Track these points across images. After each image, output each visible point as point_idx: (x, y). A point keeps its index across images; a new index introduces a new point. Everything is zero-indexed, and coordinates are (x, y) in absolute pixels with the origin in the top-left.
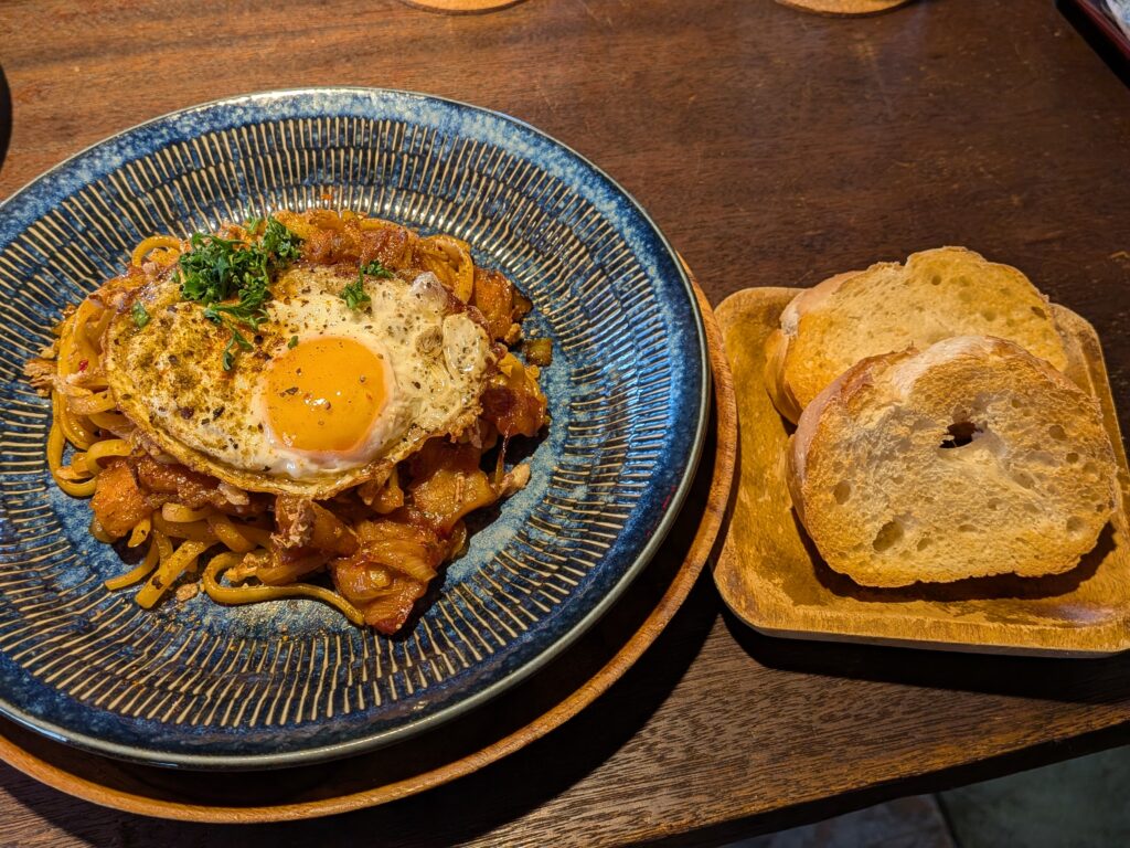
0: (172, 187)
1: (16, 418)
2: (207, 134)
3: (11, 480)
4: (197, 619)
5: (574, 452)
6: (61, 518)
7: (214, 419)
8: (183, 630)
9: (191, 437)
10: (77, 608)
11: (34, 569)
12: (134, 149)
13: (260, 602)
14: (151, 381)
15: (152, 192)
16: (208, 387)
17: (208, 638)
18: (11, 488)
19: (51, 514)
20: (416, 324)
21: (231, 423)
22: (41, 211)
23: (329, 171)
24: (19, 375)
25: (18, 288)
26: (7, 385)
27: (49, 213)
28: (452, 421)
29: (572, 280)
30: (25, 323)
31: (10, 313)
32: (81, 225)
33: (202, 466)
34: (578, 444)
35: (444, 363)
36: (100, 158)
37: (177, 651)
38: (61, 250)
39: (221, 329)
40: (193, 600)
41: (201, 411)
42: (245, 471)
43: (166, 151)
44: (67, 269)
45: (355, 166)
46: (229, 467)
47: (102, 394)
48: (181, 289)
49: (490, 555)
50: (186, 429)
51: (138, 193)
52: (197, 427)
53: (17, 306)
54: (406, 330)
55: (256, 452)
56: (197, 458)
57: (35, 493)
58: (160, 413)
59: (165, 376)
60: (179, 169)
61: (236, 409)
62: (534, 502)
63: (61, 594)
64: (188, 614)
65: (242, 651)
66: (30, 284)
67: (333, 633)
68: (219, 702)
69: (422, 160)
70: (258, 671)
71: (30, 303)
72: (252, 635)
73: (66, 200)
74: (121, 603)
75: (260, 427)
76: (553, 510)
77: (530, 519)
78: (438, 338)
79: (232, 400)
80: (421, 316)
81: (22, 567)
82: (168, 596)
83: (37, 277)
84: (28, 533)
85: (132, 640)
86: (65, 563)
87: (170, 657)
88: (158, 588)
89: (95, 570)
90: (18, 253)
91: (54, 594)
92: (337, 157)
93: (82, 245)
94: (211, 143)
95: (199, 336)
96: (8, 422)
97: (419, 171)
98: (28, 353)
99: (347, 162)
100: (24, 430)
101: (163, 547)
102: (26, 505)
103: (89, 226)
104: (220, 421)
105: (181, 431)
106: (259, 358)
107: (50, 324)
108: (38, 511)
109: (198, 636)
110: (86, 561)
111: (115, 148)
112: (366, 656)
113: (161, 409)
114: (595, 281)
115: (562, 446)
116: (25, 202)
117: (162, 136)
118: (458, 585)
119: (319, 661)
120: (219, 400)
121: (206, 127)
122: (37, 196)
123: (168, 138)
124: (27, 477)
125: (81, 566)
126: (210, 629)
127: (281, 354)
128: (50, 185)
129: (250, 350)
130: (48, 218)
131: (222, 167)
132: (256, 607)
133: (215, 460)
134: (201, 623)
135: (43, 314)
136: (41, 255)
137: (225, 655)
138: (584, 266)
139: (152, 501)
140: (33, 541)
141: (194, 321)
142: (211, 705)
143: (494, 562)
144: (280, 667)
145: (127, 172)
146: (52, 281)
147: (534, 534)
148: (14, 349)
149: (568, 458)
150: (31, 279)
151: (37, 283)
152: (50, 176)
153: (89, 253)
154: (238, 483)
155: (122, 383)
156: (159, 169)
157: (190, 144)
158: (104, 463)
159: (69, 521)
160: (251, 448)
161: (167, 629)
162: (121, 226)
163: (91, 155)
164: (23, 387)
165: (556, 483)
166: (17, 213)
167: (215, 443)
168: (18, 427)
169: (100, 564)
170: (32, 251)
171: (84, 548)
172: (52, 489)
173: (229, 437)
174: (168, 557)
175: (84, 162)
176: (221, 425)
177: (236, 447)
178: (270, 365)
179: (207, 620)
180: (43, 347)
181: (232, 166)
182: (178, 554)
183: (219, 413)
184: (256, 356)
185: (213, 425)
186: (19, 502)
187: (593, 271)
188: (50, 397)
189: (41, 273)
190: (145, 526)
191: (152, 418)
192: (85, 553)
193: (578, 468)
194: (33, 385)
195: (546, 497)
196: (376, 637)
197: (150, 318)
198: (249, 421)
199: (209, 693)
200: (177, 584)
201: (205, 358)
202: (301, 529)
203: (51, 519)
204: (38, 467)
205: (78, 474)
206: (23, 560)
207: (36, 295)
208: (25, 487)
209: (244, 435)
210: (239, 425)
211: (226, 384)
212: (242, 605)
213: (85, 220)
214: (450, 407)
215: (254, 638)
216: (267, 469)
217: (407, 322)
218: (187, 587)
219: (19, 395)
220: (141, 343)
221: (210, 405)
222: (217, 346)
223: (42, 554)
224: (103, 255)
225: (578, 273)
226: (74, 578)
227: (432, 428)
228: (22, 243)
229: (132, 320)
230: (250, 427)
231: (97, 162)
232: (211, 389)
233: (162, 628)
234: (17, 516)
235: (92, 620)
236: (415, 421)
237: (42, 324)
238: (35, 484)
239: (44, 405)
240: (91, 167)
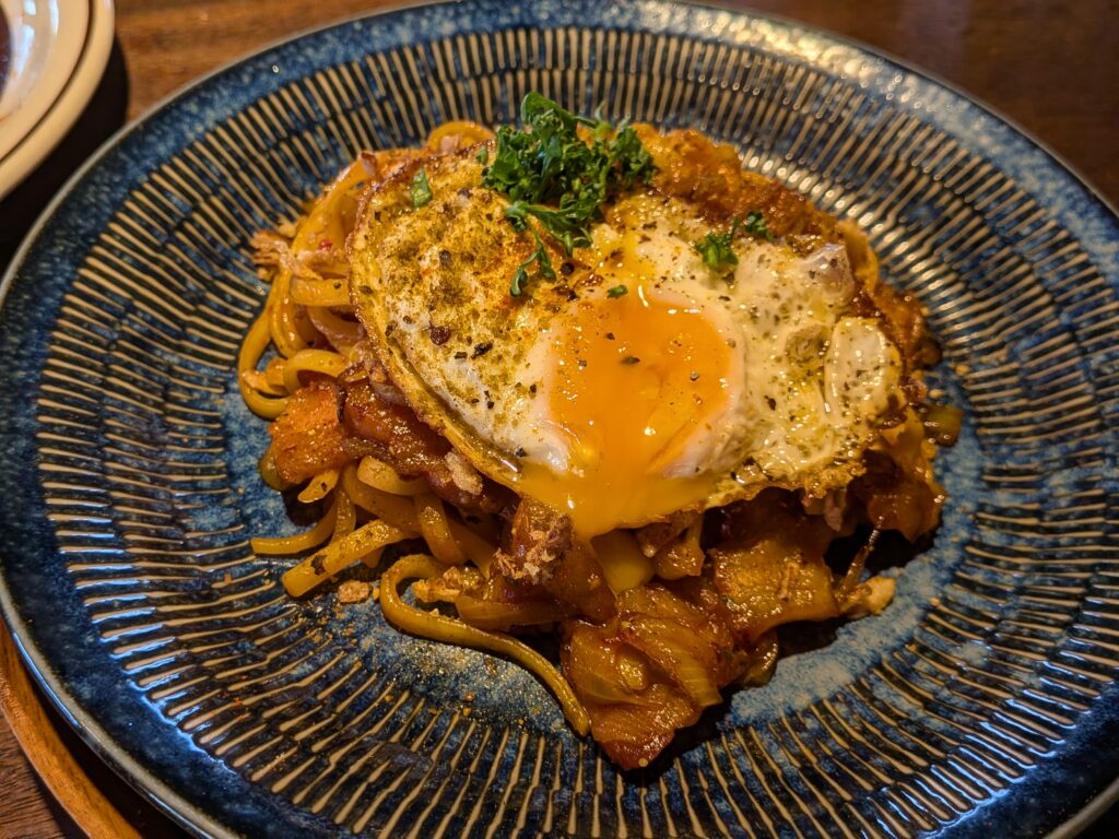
0: (503, 80)
1: (221, 294)
2: (567, 28)
3: (186, 367)
4: (353, 636)
5: (970, 586)
6: (228, 435)
7: (474, 358)
8: (330, 646)
9: (435, 371)
10: (203, 561)
11: (168, 488)
12: (473, 20)
13: (447, 643)
14: (406, 279)
15: (478, 80)
16: (480, 309)
17: (361, 670)
18: (181, 376)
19: (218, 426)
20: (795, 316)
21: (495, 371)
22: (339, 59)
23: (702, 114)
24: (244, 244)
25: (280, 139)
26: (225, 249)
27: (348, 65)
28: (811, 472)
29: (1015, 338)
30: (274, 185)
31: (260, 167)
32: (381, 91)
33: (435, 418)
34: (979, 577)
35: (822, 383)
36: (430, 19)
37: (312, 673)
38: (346, 113)
39: (521, 238)
40: (358, 606)
41: (460, 339)
42: (490, 445)
43: (510, 36)
44: (345, 138)
45: (738, 116)
46: (470, 431)
47: (336, 281)
48: (485, 173)
49: (802, 701)
50: (431, 358)
51: (460, 74)
52: (446, 360)
53: (272, 161)
54: (777, 319)
55: (515, 423)
56: (431, 404)
57: (209, 393)
58: (402, 325)
59: (426, 279)
60: (519, 61)
61: (507, 353)
62: (891, 642)
63: (188, 536)
64: (346, 623)
65: (400, 708)
66: (296, 141)
67: (538, 730)
68: (344, 778)
69: (832, 128)
70: (414, 748)
71: (288, 162)
72: (421, 688)
73: (374, 56)
74: (262, 576)
75: (533, 389)
76: (923, 665)
77: (879, 666)
78: (820, 343)
79: (506, 338)
80: (805, 305)
81: (154, 481)
82: (327, 589)
83: (307, 135)
84: (180, 439)
85: (257, 634)
86: (212, 495)
87: (299, 679)
88: (317, 573)
89: (245, 519)
90: (295, 98)
91: (179, 532)
92: (719, 100)
93: (372, 115)
94: (567, 41)
95: (489, 240)
96: (210, 296)
97: (823, 141)
98: (265, 222)
99: (729, 108)
100: (226, 312)
101: (344, 517)
102: (189, 405)
103: (389, 96)
104: (481, 361)
105: (423, 359)
106: (560, 293)
107: (303, 196)
108: (204, 416)
109: (348, 662)
110: (238, 502)
111: (451, 13)
112: (579, 788)
113: (408, 320)
114: (1054, 348)
115: (952, 571)
116: (325, 41)
117: (511, 15)
118: (744, 729)
119: (506, 767)
120: (489, 333)
121: (568, 18)
122: (340, 38)
123: (517, 19)
124: (207, 369)
125: (230, 506)
126: (366, 658)
127: (592, 297)
128: (361, 32)
129: (552, 279)
130: (344, 71)
131: (571, 75)
132: (442, 649)
133: (455, 416)
134: (357, 644)
135: (298, 182)
136: (320, 111)
137: (376, 704)
138: (1040, 323)
139: (354, 445)
140: (182, 453)
141: (489, 217)
142: (333, 778)
143: (807, 713)
144: (447, 755)
145: (455, 46)
146: (323, 147)
147: (883, 691)
148: (249, 210)
149: (957, 593)
150: (299, 135)
151: (305, 143)
152: (363, 21)
153: (378, 129)
154: (476, 457)
155: (367, 270)
156: (494, 54)
157: (541, 34)
158: (307, 378)
159: (237, 444)
160: (511, 417)
161: (309, 634)
162: (426, 110)
163: (419, 11)
164: (243, 260)
165: (932, 624)
166: (310, 52)
167: (464, 391)
168: (220, 306)
169: (255, 513)
170: (312, 102)
171: (242, 486)
172: (232, 395)
173: (486, 388)
174: (346, 533)
175: (409, 17)
176: (480, 369)
177: (491, 405)
178: (573, 308)
179: (367, 643)
180: (284, 220)
181: (583, 77)
182: (359, 534)
183: (483, 350)
184: (557, 289)
185: (469, 365)
186: (184, 398)
187: (1054, 333)
188: (270, 282)
189: (313, 132)
190: (330, 479)
191: (390, 329)
192: (241, 491)
193: (973, 613)
194: (255, 261)
195: (911, 641)
196: (599, 761)
197: (431, 198)
198: (523, 376)
199: (335, 758)
200: (345, 576)
201: (487, 271)
202: (546, 558)
203: (214, 432)
204: (224, 362)
205: (272, 386)
206: (158, 472)
207: (298, 156)
208: (199, 381)
209: (507, 392)
210: (505, 377)
211: (505, 314)
212: (420, 637)
213: (387, 87)
214: (813, 450)
215: (422, 694)
216: (522, 453)
217: (784, 309)
218: (356, 584)
219: (235, 267)
220: (409, 226)
221: (474, 334)
222: (508, 260)
223: (187, 474)
224: (393, 137)
225: (1029, 331)
226: (214, 519)
227: (777, 474)
228: (304, 89)
229: (407, 194)
230: (519, 384)
231: (424, 23)
232: (483, 315)
233: (303, 630)
234: (174, 414)
235: (215, 586)
236: (755, 456)
237: (294, 193)
238: (213, 382)
239: (260, 290)
240: (415, 26)
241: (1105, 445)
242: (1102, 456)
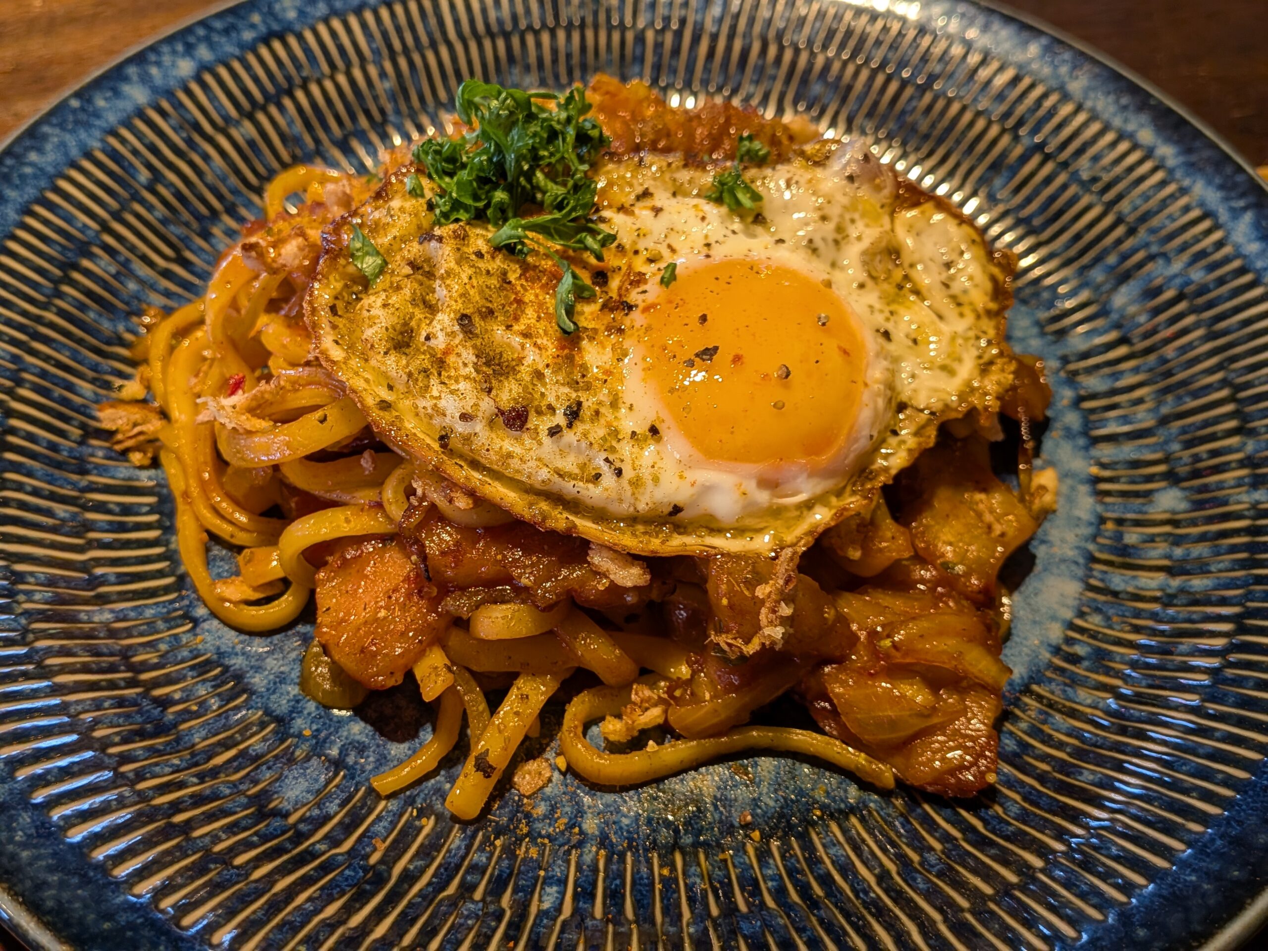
0: (281, 108)
1: (101, 507)
2: (326, 21)
3: (125, 619)
4: (570, 826)
5: (1112, 439)
6: (239, 677)
7: (570, 426)
8: (554, 852)
9: (532, 464)
10: (333, 841)
11: (222, 777)
12: (211, 46)
13: (676, 774)
14: (425, 371)
15: (251, 117)
16: (540, 367)
17: (609, 861)
18: (128, 633)
19: (217, 671)
20: (853, 232)
21: (599, 432)
22: (74, 152)
23: (527, 68)
24: (90, 431)
25: (56, 282)
26: (71, 450)
27: (89, 156)
30: (80, 341)
31: (52, 326)
32: (144, 175)
33: (560, 519)
34: (1112, 428)
35: (917, 292)
36: (158, 64)
37: (563, 894)
38: (117, 216)
39: (526, 268)
40: (548, 790)
41: (539, 413)
42: (633, 520)
43: (264, 52)
44: (132, 249)
45: (569, 56)
46: (600, 515)
47: (319, 414)
48: (431, 206)
49: (1056, 633)
50: (517, 450)
51: (227, 119)
52: (540, 443)
53: (62, 313)
54: (836, 242)
55: (656, 480)
56: (544, 506)
57: (176, 636)
58: (461, 428)
59: (451, 359)
60: (289, 78)
61: (600, 403)
62: (1088, 531)
63: (292, 819)
64: (550, 816)
65: (685, 873)
66: (76, 276)
67: (840, 811)
70: (743, 907)
71: (82, 307)
72: (687, 840)
73: (114, 133)
74: (412, 819)
75: (654, 430)
76: (1132, 537)
77: (1093, 559)
78: (893, 252)
79: (588, 387)
80: (856, 216)
81: (201, 777)
82: (504, 785)
83: (86, 263)
84: (186, 711)
85: (467, 889)
86: (276, 757)
88: (488, 776)
89: (338, 764)
90: (46, 222)
91: (277, 823)
92: (539, 45)
93: (150, 208)
94: (334, 34)
95: (494, 282)
96: (91, 516)
98: (96, 394)
99: (555, 51)
100: (122, 527)
102: (165, 661)
103: (157, 175)
104: (580, 427)
105: (510, 455)
106: (612, 310)
107: (122, 343)
108: (192, 668)
109: (588, 859)
110: (314, 748)
111: (180, 48)
112: (938, 846)
113: (464, 417)
115: (1085, 433)
116: (45, 137)
117: (253, 26)
118: (1027, 690)
119: (846, 869)
120: (566, 390)
121: (322, 9)
122: (62, 126)
123: (263, 29)
124: (151, 609)
125: (308, 759)
126: (603, 841)
127: (650, 298)
128: (82, 109)
129: (591, 299)
130: (87, 165)
131: (357, 73)
132: (674, 784)
133: (573, 505)
134: (581, 832)
135: (106, 325)
136: (85, 226)
137: (658, 886)
140: (203, 725)
141: (479, 255)
143: (1069, 641)
144: (780, 893)
145: (204, 86)
146: (113, 270)
147: (1119, 580)
148: (70, 387)
149: (1106, 452)
150: (76, 267)
151: (87, 273)
152: (78, 95)
153: (164, 222)
154: (629, 541)
155: (367, 381)
156: (256, 80)
157: (300, 37)
158: (320, 554)
159: (258, 681)
160: (646, 474)
161: (521, 852)
162: (210, 178)
163: (140, 59)
164: (100, 453)
165: (1108, 493)
166: (33, 156)
167: (577, 471)
168: (110, 523)
169: (344, 751)
170: (69, 219)
171: (303, 726)
172: (206, 625)
173: (604, 455)
174: (485, 713)
175: (132, 71)
176: (585, 435)
177: (619, 473)
178: (637, 318)
179: (591, 825)
180: (118, 382)
181: (373, 71)
183: (574, 414)
184: (604, 306)
185: (570, 437)
186: (152, 657)
188: (156, 465)
189: (91, 256)
190: (433, 659)
191: (443, 439)
192: (307, 733)
193: (1136, 464)
194: (118, 447)
195: (1102, 520)
196: (927, 807)
197: (386, 263)
198: (628, 423)
200: (514, 764)
201: (517, 319)
202: (786, 610)
203: (218, 682)
204: (166, 590)
205: (256, 589)
207: (89, 293)
208: (153, 628)
209: (626, 449)
210: (615, 433)
211: (570, 359)
212: (645, 783)
213: (149, 166)
214: (955, 365)
215: (696, 844)
216: (677, 509)
217: (839, 229)
218: (532, 766)
219: (97, 466)
220: (385, 306)
221: (551, 399)
222: (529, 297)
223: (228, 748)
224: (187, 224)
226: (303, 784)
227: (937, 406)
228: (51, 206)
229: (351, 269)
230: (634, 433)
231: (154, 71)
232: (547, 372)
233: (510, 852)
234: (157, 683)
235: (374, 859)
236: (904, 397)
237: (109, 343)
238: (171, 621)
239: (146, 479)
240: (145, 79)
241: (1147, 245)
242: (1151, 258)
